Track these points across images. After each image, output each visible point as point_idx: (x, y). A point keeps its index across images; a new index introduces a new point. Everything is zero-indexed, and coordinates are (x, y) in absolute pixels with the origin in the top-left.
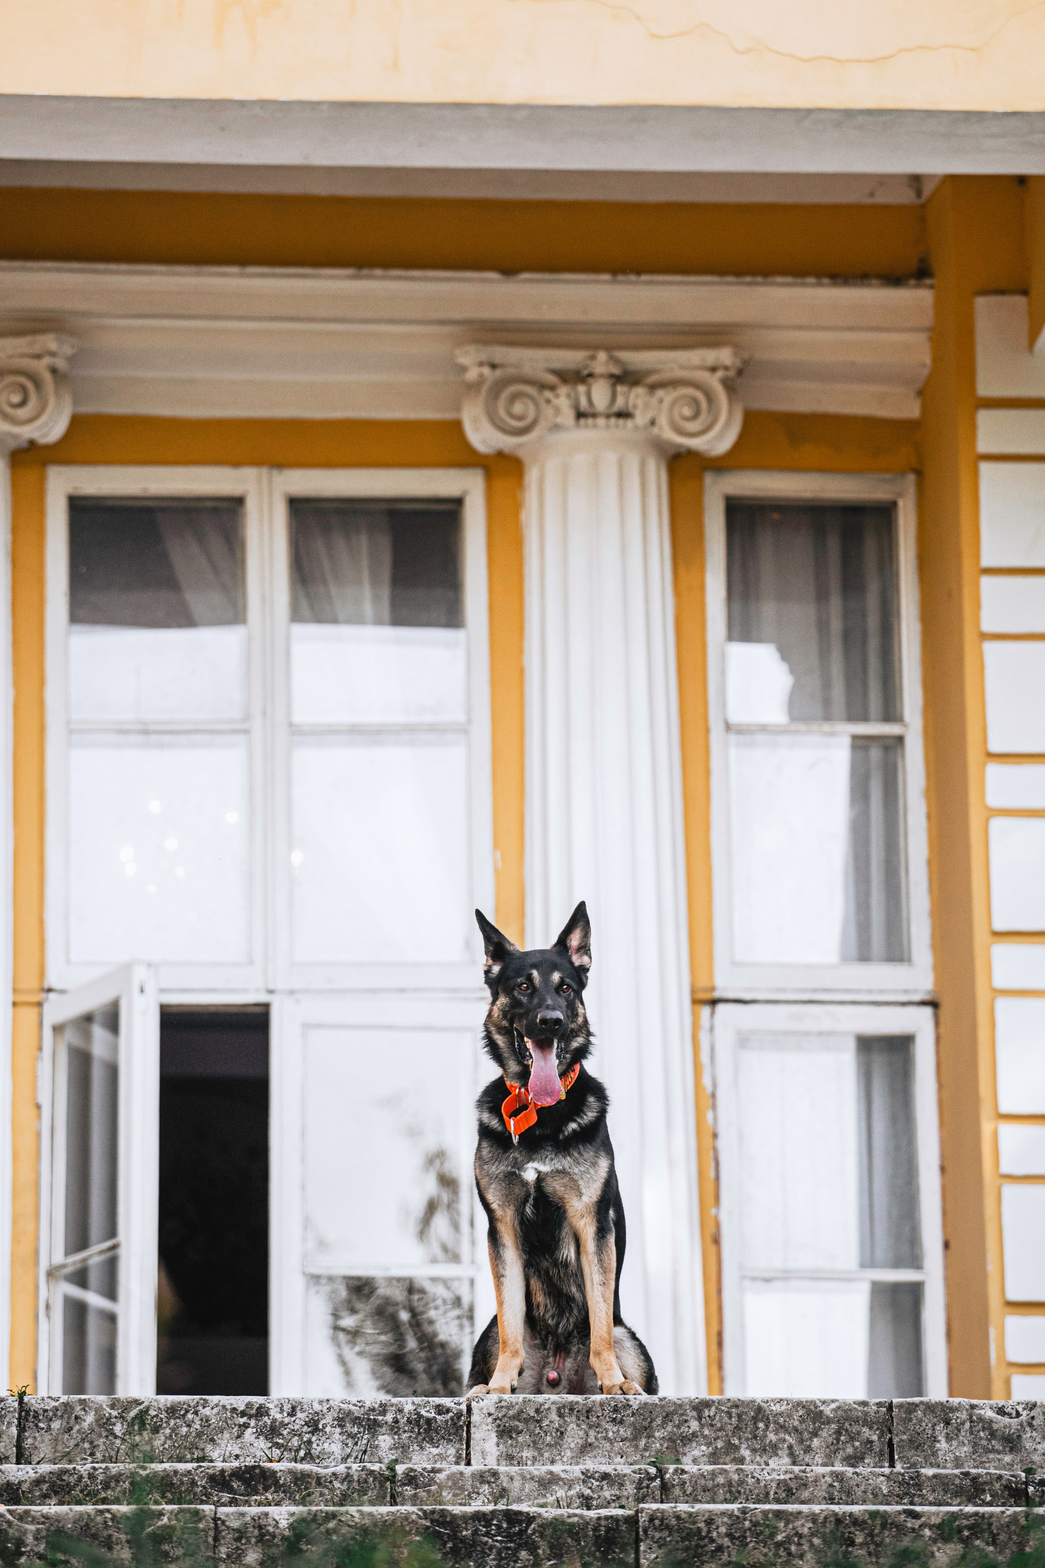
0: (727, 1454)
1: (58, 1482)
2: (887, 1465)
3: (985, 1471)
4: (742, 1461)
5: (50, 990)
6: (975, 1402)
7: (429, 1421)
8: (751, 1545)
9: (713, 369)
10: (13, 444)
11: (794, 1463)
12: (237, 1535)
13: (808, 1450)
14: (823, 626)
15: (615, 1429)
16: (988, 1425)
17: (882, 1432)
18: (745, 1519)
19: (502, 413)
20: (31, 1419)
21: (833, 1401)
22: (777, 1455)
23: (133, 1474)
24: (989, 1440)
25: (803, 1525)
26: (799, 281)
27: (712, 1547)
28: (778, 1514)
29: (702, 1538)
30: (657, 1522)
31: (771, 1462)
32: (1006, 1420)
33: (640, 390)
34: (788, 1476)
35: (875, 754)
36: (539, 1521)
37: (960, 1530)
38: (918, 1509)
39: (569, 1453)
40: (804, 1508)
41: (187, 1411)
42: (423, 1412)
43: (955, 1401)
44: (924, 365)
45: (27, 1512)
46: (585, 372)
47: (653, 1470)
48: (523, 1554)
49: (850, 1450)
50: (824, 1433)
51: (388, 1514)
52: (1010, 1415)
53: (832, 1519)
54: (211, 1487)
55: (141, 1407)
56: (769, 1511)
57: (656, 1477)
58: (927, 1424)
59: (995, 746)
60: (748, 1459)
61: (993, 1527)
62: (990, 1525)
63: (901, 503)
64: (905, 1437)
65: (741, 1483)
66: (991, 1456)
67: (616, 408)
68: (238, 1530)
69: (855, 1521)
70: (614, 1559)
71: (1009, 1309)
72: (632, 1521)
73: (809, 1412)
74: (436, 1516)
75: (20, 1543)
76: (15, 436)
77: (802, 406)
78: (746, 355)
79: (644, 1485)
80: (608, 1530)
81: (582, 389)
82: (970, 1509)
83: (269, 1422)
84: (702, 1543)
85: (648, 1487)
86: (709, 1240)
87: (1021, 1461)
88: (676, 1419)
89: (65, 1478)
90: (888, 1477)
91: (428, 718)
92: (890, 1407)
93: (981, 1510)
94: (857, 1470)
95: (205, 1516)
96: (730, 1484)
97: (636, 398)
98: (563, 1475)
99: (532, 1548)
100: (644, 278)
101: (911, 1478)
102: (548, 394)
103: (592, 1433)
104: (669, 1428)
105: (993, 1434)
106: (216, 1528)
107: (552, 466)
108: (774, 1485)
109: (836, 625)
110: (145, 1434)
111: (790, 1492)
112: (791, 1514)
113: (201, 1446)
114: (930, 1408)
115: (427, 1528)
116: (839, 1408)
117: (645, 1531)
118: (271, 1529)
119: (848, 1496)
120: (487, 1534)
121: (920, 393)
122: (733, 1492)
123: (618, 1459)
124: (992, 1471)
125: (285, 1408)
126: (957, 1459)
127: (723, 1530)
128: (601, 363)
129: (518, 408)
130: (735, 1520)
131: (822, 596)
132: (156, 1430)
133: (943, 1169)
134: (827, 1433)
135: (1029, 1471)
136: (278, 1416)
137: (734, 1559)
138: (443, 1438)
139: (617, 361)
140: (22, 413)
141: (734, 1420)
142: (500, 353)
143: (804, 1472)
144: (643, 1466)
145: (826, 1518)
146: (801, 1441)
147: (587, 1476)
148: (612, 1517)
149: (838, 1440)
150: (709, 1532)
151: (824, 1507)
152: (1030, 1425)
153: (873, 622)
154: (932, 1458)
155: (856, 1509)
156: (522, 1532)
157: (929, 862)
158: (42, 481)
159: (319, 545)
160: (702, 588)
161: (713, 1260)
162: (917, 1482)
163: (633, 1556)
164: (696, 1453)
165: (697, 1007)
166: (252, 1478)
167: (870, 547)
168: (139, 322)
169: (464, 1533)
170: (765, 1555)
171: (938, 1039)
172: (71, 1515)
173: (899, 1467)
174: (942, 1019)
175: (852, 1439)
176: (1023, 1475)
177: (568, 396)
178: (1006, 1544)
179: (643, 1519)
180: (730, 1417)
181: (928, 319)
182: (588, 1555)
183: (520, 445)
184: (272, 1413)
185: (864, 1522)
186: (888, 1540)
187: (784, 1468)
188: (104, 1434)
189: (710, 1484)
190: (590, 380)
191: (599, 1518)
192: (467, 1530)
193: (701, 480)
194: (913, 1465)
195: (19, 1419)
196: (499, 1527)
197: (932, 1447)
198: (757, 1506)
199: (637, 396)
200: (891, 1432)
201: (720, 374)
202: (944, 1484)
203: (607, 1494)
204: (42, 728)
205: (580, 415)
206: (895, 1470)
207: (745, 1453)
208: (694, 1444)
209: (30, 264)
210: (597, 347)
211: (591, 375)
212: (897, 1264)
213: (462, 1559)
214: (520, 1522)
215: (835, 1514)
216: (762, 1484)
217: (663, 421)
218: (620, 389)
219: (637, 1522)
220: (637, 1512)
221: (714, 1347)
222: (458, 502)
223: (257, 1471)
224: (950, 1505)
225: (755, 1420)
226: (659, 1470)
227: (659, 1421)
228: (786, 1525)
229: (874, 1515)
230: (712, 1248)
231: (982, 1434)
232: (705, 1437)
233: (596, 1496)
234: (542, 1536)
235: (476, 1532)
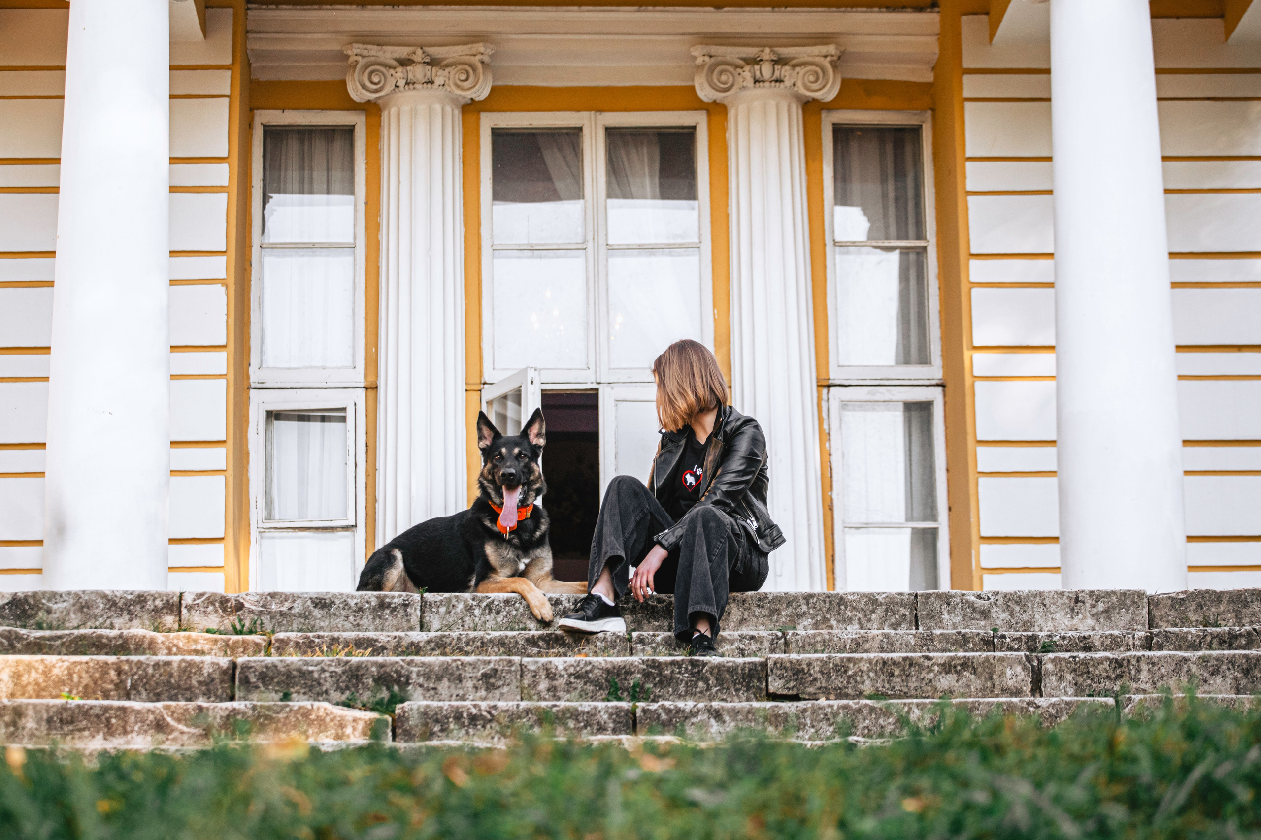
0: (823, 623)
1: (440, 642)
2: (914, 628)
3: (970, 631)
4: (831, 627)
5: (485, 383)
6: (964, 592)
7: (653, 607)
8: (833, 677)
9: (826, 56)
10: (463, 102)
11: (861, 628)
12: (533, 674)
13: (869, 620)
14: (885, 196)
15: (759, 610)
16: (971, 605)
17: (911, 611)
18: (830, 663)
19: (715, 80)
20: (428, 606)
21: (883, 593)
22: (852, 623)
23: (482, 638)
24: (972, 613)
25: (864, 665)
26: (870, 10)
27: (811, 679)
28: (849, 660)
29: (805, 674)
30: (778, 665)
31: (848, 628)
32: (982, 602)
33: (787, 68)
34: (857, 636)
35: (912, 256)
36: (709, 665)
37: (955, 667)
38: (931, 655)
39: (733, 624)
40: (865, 655)
41: (515, 602)
42: (650, 602)
43: (953, 592)
44: (935, 54)
45: (412, 661)
46: (759, 59)
47: (780, 634)
48: (701, 684)
49: (893, 620)
50: (878, 611)
51: (621, 662)
52: (984, 599)
53: (881, 662)
54: (527, 645)
55: (490, 600)
56: (844, 658)
57: (782, 637)
58: (937, 604)
59: (974, 250)
60: (835, 626)
61: (975, 664)
62: (973, 663)
63: (924, 126)
64: (924, 612)
65: (830, 640)
66: (973, 622)
67: (774, 78)
68: (535, 671)
69: (894, 663)
70: (753, 686)
71: (982, 541)
72: (764, 665)
73: (870, 600)
74: (650, 663)
75: (408, 678)
76: (464, 97)
77: (872, 76)
78: (842, 49)
79: (775, 642)
80: (750, 670)
81: (757, 67)
82: (961, 654)
83: (562, 608)
84: (805, 676)
85: (777, 643)
86: (827, 507)
87: (990, 624)
88: (794, 604)
89: (444, 639)
90: (914, 636)
91: (679, 241)
92: (916, 596)
93: (967, 654)
94: (897, 632)
95: (515, 663)
96: (824, 641)
97: (785, 71)
98: (728, 637)
99: (706, 681)
100: (788, 9)
101: (928, 636)
102: (739, 70)
103: (746, 613)
104: (790, 610)
105: (974, 610)
106: (522, 670)
107: (742, 108)
108: (849, 641)
109: (891, 195)
110: (492, 614)
111: (858, 645)
112: (857, 659)
113: (524, 621)
114: (939, 596)
115: (644, 670)
116: (887, 597)
117: (772, 670)
118: (553, 671)
119: (892, 646)
120: (679, 673)
121: (933, 69)
122: (826, 645)
123: (761, 627)
124: (974, 631)
125: (571, 600)
126: (954, 624)
127: (817, 669)
128: (767, 54)
129: (724, 78)
130: (824, 663)
131: (884, 180)
132: (498, 613)
133: (948, 470)
134: (880, 611)
135: (995, 630)
136: (567, 605)
137: (823, 685)
138: (661, 616)
139: (775, 53)
140: (466, 84)
141: (827, 605)
142: (714, 49)
143: (866, 633)
144: (774, 632)
145: (877, 661)
146: (866, 616)
147: (742, 638)
148: (752, 663)
149: (886, 615)
150: (809, 670)
151: (876, 654)
152: (996, 604)
153: (911, 193)
154: (940, 624)
155: (894, 655)
156: (699, 672)
157: (940, 312)
158: (478, 120)
159: (623, 152)
160: (821, 171)
161: (829, 519)
162: (931, 638)
163: (765, 684)
164: (806, 623)
165: (820, 388)
166: (550, 640)
167: (908, 149)
168: (524, 36)
169: (666, 672)
170: (842, 683)
171: (945, 403)
172: (438, 662)
173: (921, 629)
174: (947, 393)
175: (895, 614)
176: (992, 632)
177: (750, 71)
178: (982, 674)
179: (770, 663)
180: (825, 603)
181: (937, 29)
182: (738, 684)
183: (725, 97)
184: (564, 603)
185: (899, 663)
186: (913, 673)
187: (855, 632)
188: (469, 615)
189: (812, 641)
190: (761, 63)
191: (745, 663)
192: (667, 670)
193: (820, 114)
194: (929, 628)
195: (421, 606)
196: (686, 669)
197: (940, 618)
198: (837, 655)
199: (786, 71)
200: (916, 610)
201: (828, 59)
202: (946, 638)
203: (754, 647)
204: (480, 248)
205: (756, 81)
206: (919, 631)
207: (834, 622)
208: (804, 619)
209: (470, 7)
210: (765, 46)
211: (761, 60)
212: (925, 519)
213: (665, 687)
214: (698, 666)
215: (883, 659)
216: (843, 641)
217: (799, 84)
218: (776, 67)
219: (767, 665)
220: (767, 659)
221: (830, 562)
222: (694, 128)
223: (553, 636)
224: (950, 651)
225: (839, 604)
226: (784, 634)
227: (784, 606)
228: (854, 665)
229: (905, 659)
230: (829, 512)
231: (968, 610)
232: (810, 614)
233: (747, 648)
234: (711, 673)
235: (673, 672)
